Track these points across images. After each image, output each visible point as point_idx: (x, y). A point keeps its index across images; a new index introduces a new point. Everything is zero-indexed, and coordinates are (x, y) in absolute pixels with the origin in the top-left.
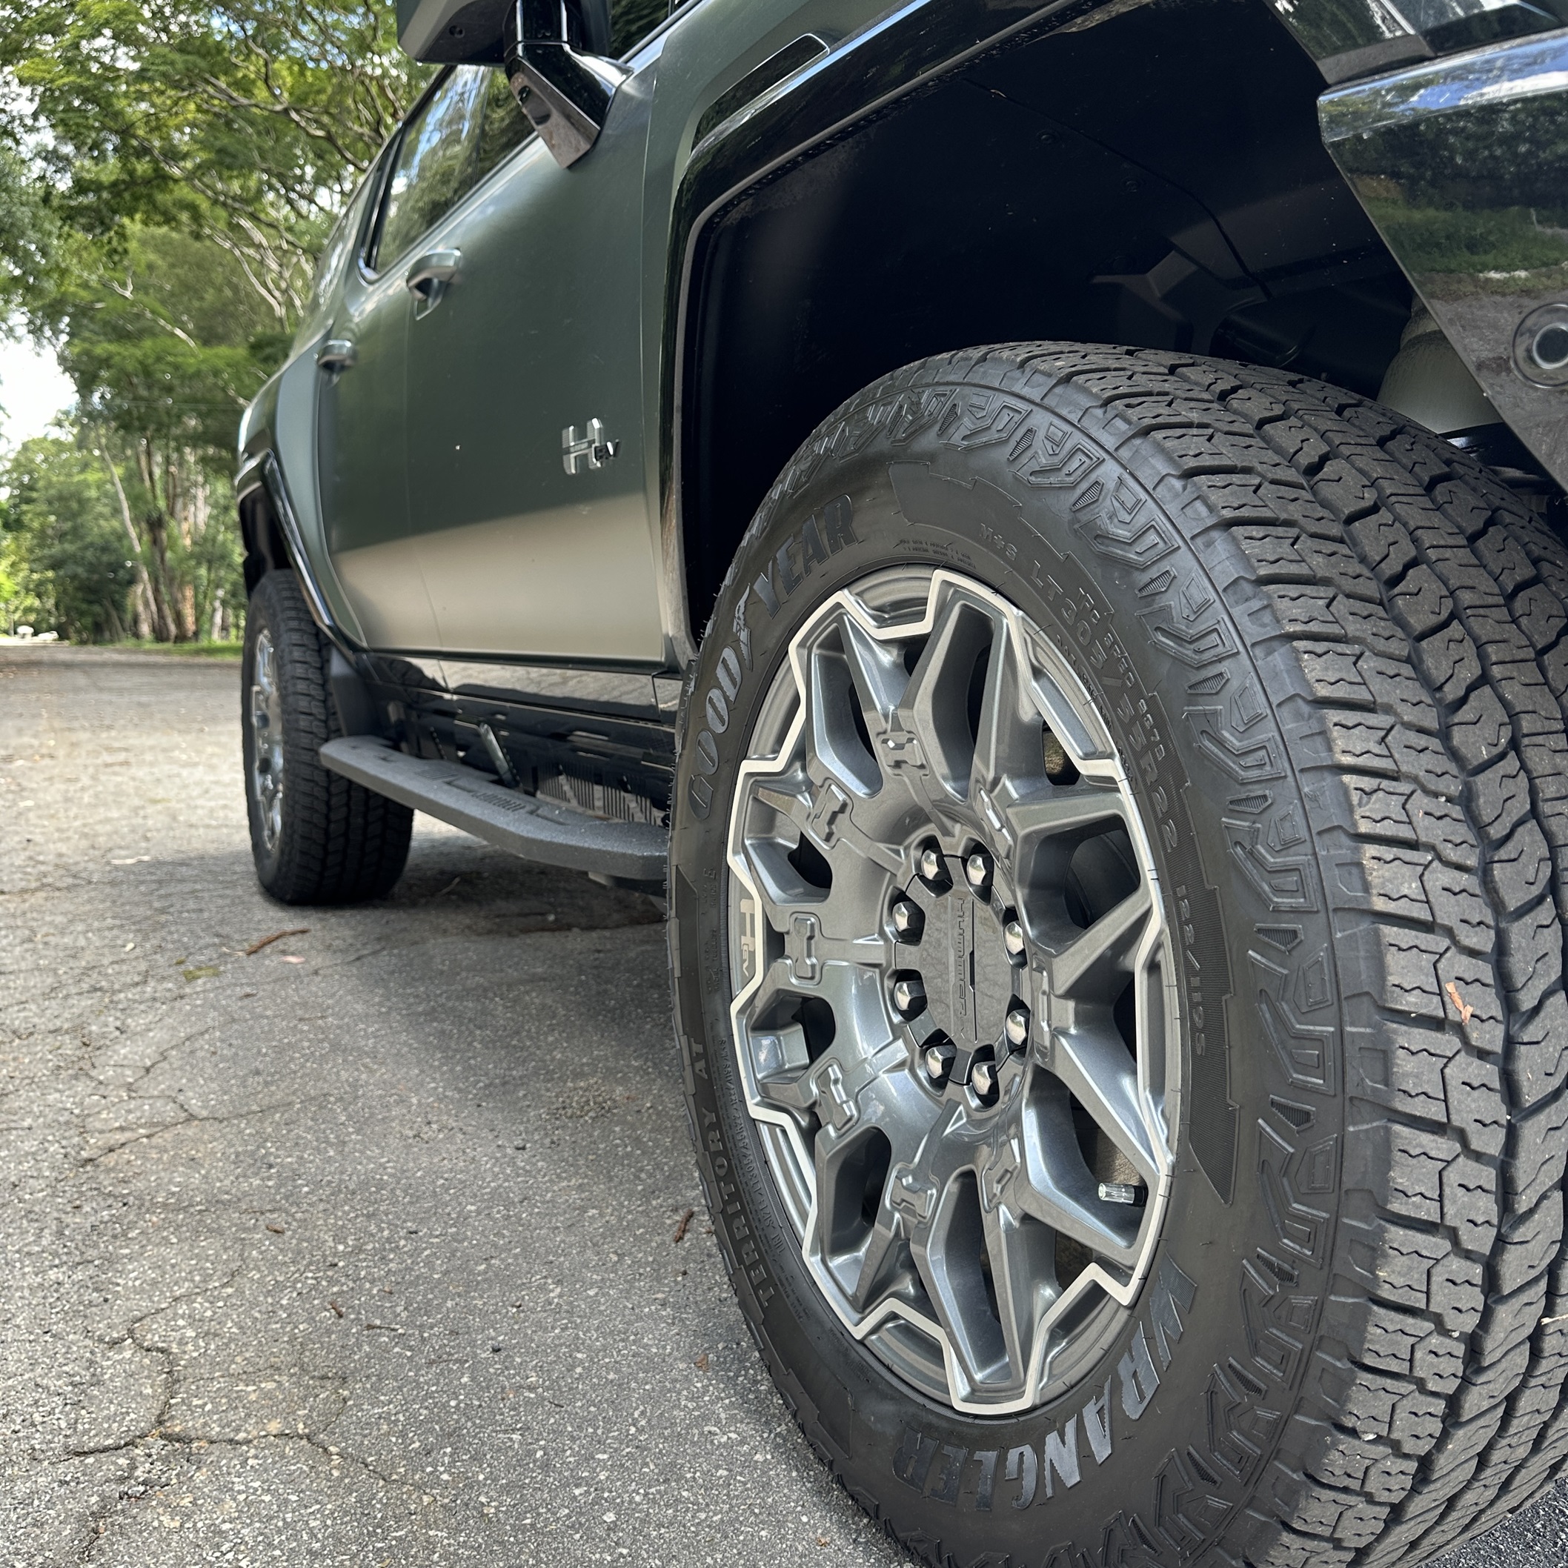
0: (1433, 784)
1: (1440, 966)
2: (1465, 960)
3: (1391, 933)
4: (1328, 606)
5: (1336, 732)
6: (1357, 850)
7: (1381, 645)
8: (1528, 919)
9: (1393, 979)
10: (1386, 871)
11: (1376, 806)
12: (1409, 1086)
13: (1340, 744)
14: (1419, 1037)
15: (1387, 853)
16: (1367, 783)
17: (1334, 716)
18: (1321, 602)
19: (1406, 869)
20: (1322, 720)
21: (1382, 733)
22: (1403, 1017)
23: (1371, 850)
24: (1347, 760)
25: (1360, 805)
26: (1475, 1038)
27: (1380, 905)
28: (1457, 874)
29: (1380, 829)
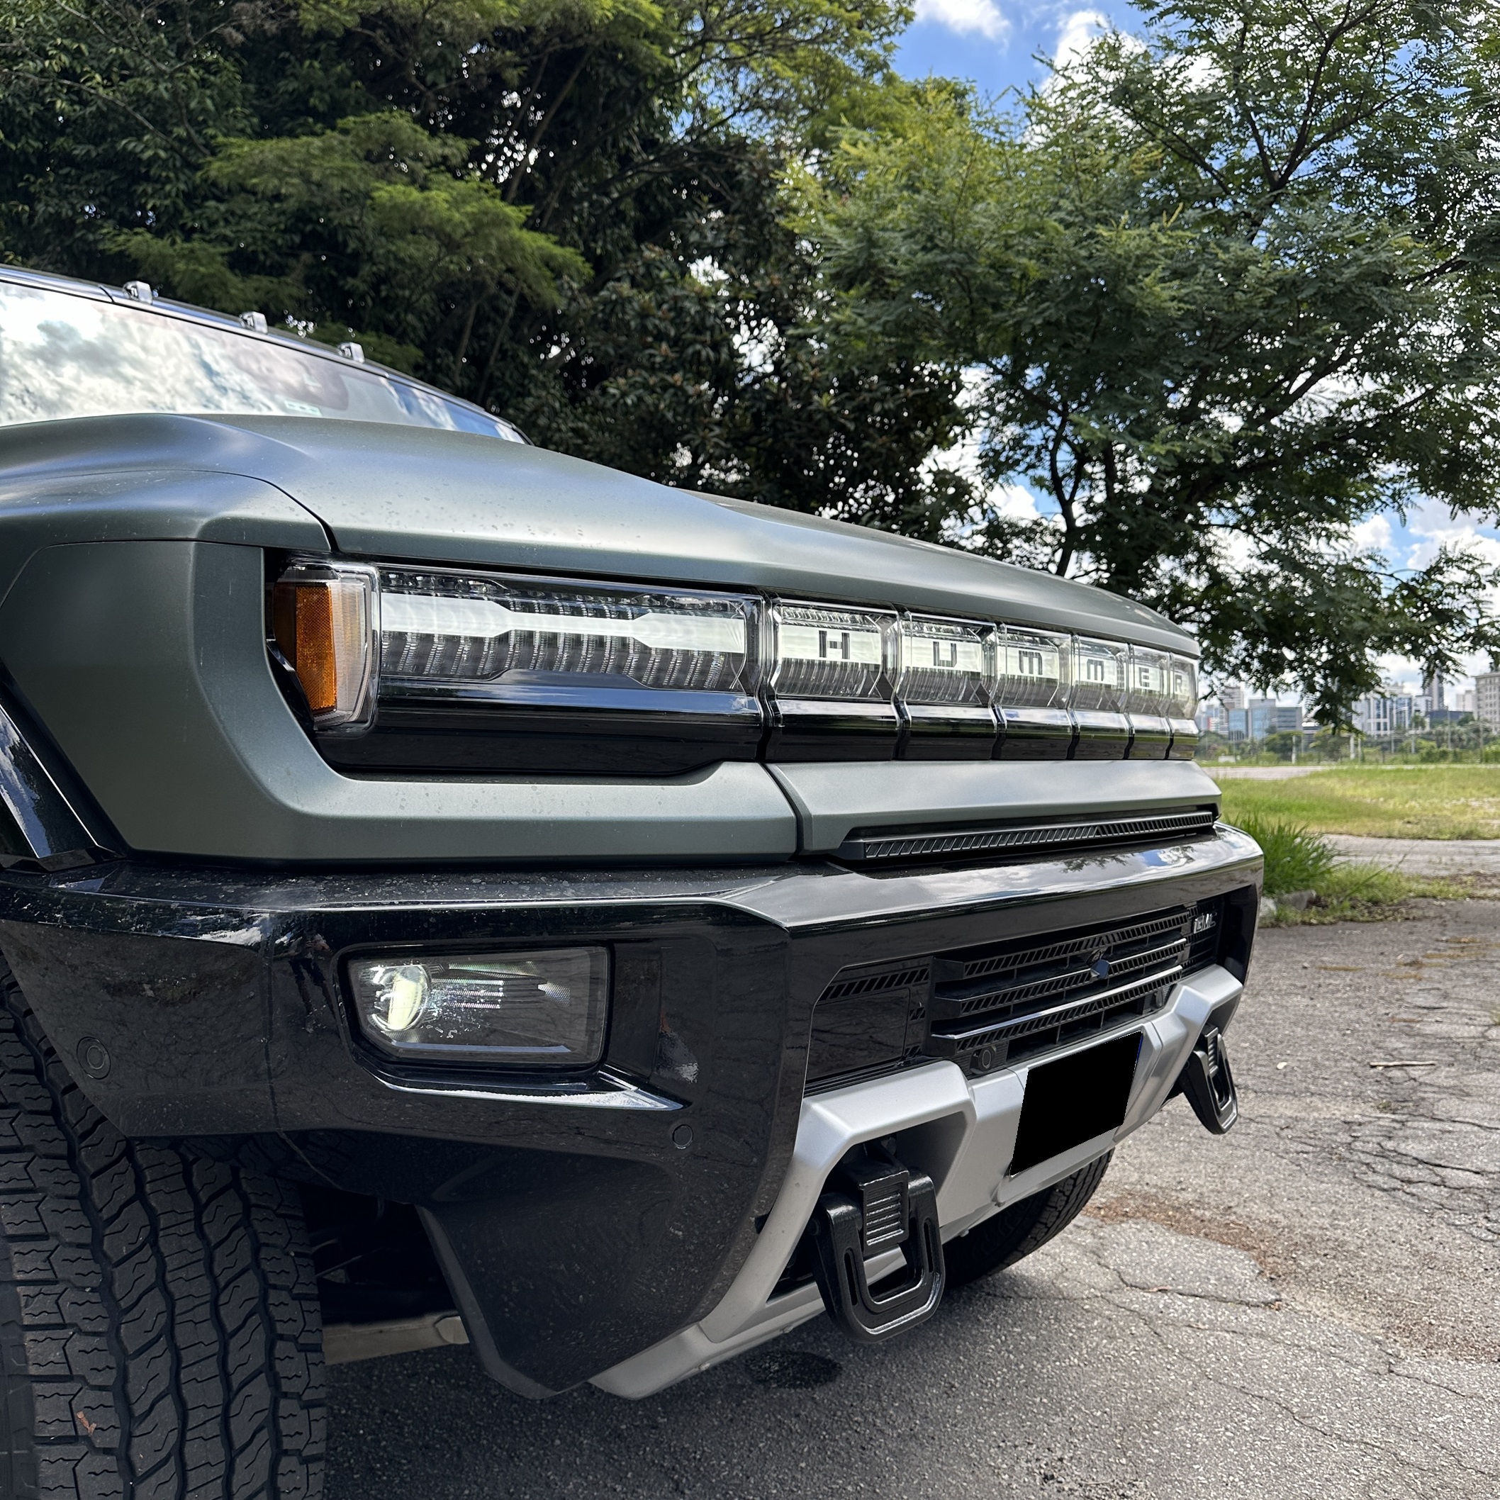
0: (80, 1281)
1: (74, 1402)
2: (93, 1394)
3: (39, 1388)
4: (25, 1168)
5: (15, 1258)
6: (22, 1337)
7: (60, 1190)
8: (144, 1356)
9: (39, 1418)
10: (38, 1348)
11: (36, 1305)
12: (50, 1484)
13: (17, 1266)
14: (56, 1451)
15: (40, 1335)
16: (32, 1290)
17: (15, 1247)
18: (21, 1165)
19: (54, 1345)
20: (8, 1250)
21: (47, 1254)
22: (46, 1441)
23: (30, 1335)
24: (20, 1277)
25: (26, 1306)
26: (98, 1443)
27: (33, 1370)
28: (90, 1339)
29: (37, 1321)
